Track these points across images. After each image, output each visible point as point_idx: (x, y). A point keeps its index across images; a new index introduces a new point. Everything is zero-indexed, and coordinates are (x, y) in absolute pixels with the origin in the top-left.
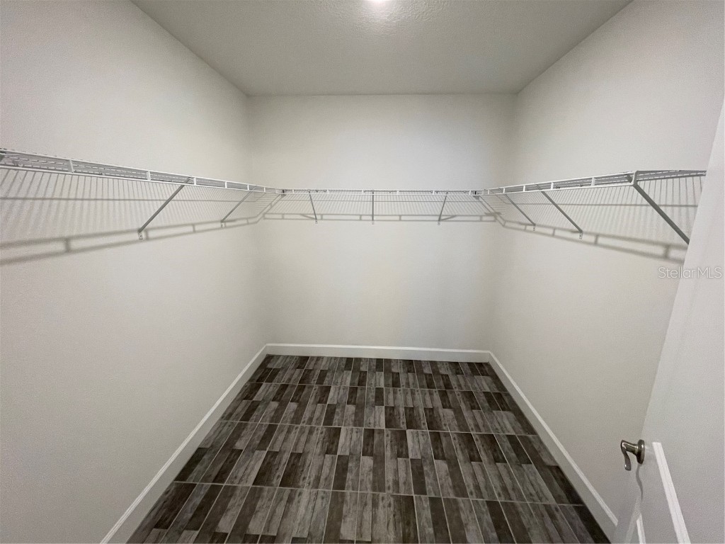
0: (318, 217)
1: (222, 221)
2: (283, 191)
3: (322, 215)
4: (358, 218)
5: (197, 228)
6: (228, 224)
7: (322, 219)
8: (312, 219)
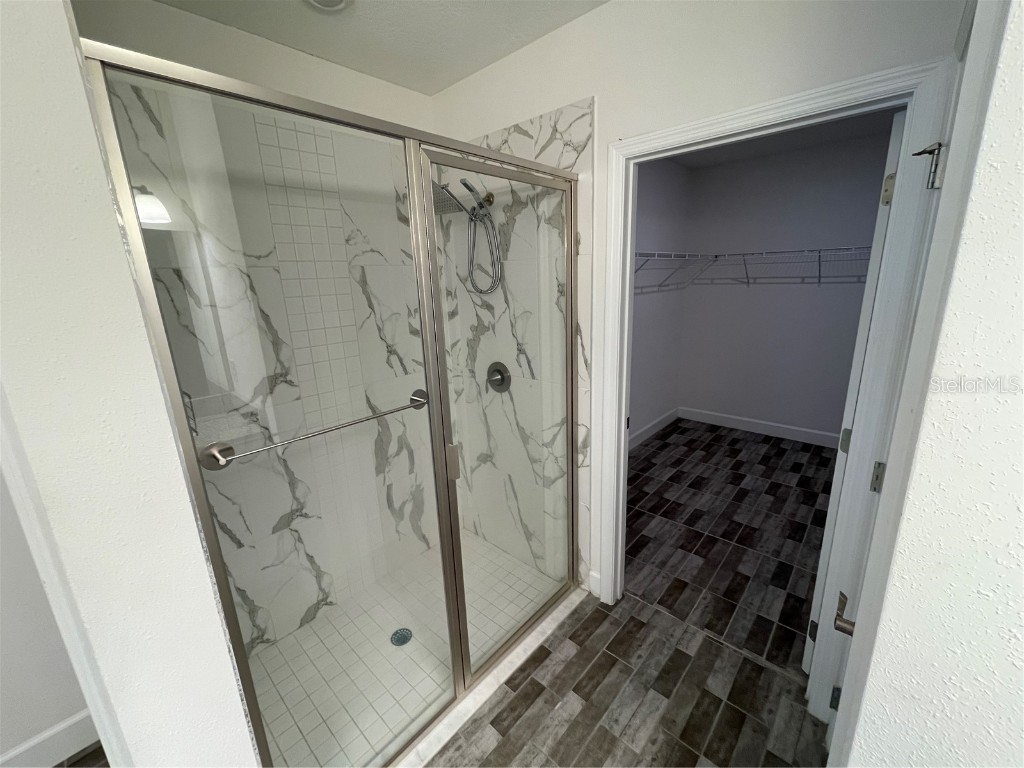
0: (751, 281)
1: (660, 286)
2: (716, 257)
3: (755, 278)
4: (799, 280)
5: (644, 290)
6: (664, 288)
7: (755, 283)
8: (743, 283)
